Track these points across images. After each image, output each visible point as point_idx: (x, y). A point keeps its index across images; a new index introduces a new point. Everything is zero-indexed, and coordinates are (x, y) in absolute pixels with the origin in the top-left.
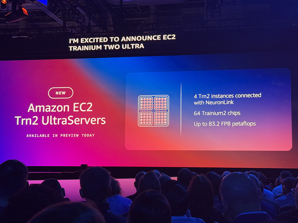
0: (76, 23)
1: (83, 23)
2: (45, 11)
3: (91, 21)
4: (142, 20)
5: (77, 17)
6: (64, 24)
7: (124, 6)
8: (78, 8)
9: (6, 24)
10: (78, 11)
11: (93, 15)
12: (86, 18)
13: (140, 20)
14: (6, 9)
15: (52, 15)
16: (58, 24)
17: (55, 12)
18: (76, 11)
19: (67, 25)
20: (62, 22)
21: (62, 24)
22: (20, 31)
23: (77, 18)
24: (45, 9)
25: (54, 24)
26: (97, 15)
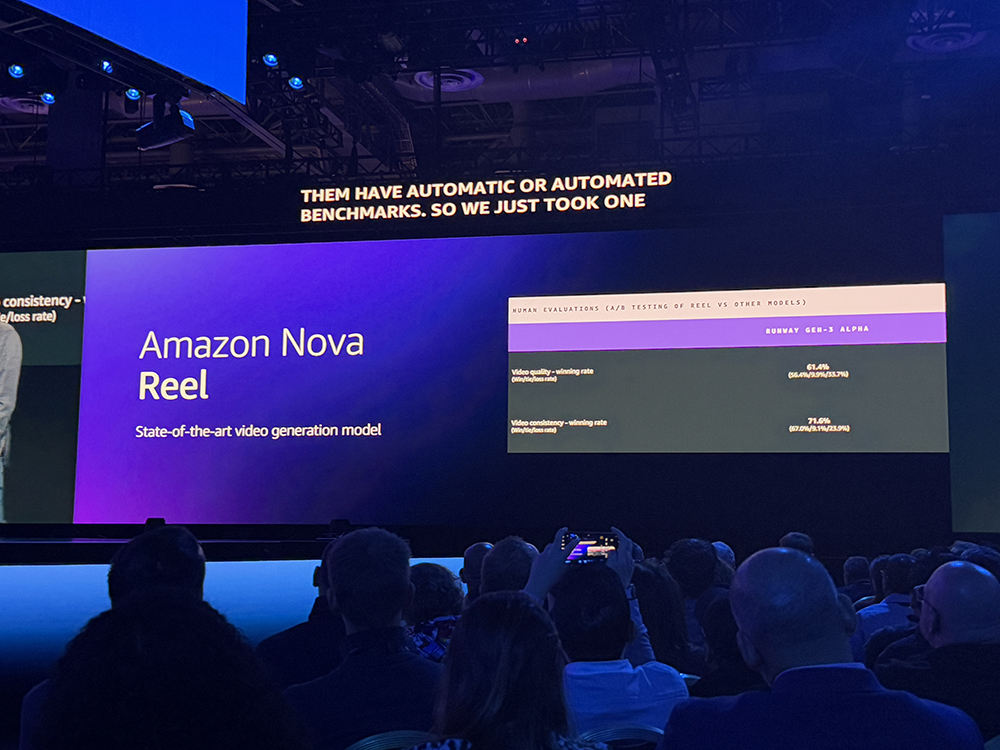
0: (318, 150)
1: (336, 149)
2: (239, 120)
3: (358, 145)
4: (492, 141)
5: (322, 133)
6: (289, 151)
7: (443, 103)
8: (325, 111)
10: (325, 117)
11: (364, 127)
12: (346, 135)
13: (486, 141)
14: (137, 114)
15: (256, 130)
16: (273, 152)
17: (265, 120)
18: (319, 120)
19: (295, 155)
20: (284, 147)
21: (283, 154)
22: (174, 171)
23: (322, 137)
24: (238, 112)
25: (262, 153)
26: (372, 127)
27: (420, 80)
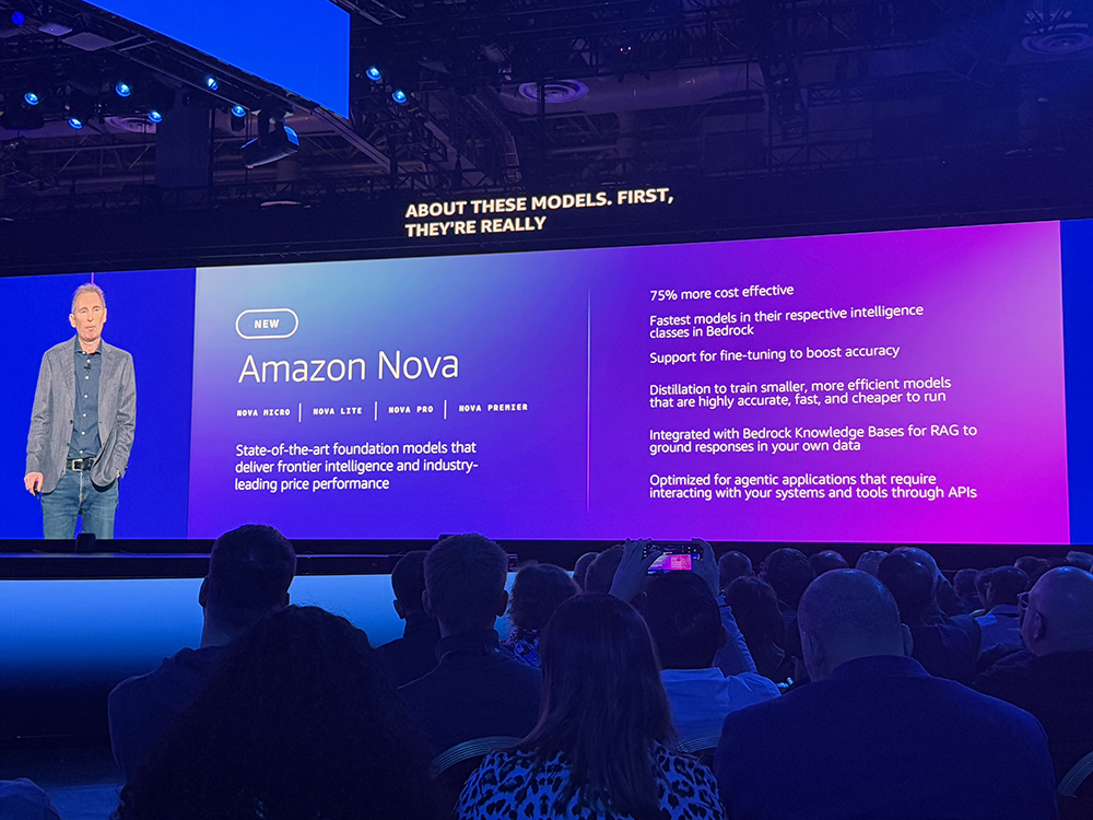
0: (424, 165)
1: (442, 164)
2: (344, 136)
3: (462, 158)
4: (597, 153)
5: (427, 148)
6: (394, 167)
7: (548, 115)
8: (429, 125)
9: (244, 173)
10: (429, 131)
11: (469, 141)
12: (451, 149)
13: (591, 153)
14: (243, 132)
15: (362, 145)
16: (377, 168)
17: (371, 136)
18: (424, 134)
19: (400, 170)
20: (389, 161)
21: (389, 168)
22: (280, 187)
23: (426, 151)
24: (343, 128)
25: (368, 169)
26: (477, 141)
27: (525, 91)
